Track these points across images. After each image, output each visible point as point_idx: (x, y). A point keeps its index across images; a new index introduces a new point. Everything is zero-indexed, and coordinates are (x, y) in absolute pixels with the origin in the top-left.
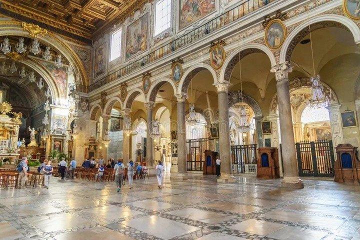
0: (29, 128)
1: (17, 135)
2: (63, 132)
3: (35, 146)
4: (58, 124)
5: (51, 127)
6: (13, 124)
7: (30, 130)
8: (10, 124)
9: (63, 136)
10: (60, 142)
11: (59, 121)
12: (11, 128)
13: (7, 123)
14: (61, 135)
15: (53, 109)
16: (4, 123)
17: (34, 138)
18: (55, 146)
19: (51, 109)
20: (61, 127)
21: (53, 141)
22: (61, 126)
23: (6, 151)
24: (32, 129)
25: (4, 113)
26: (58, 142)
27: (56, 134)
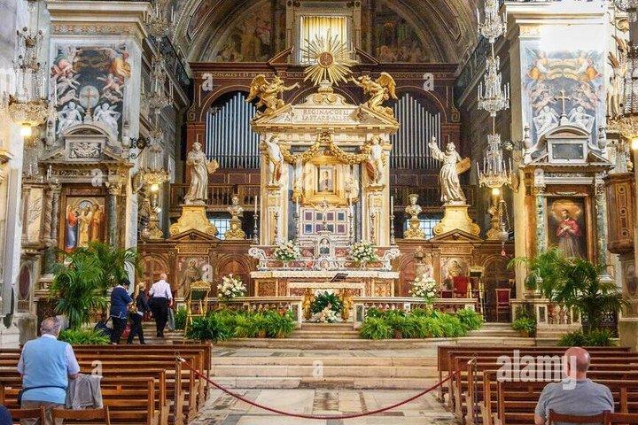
0: (434, 146)
1: (385, 179)
2: (588, 147)
3: (467, 230)
4: (560, 107)
5: (525, 123)
6: (363, 132)
7: (438, 154)
8: (349, 131)
9: (589, 171)
10: (580, 201)
11: (563, 93)
12: (358, 150)
13: (338, 131)
14: (582, 162)
15: (525, 32)
16: (326, 134)
17: (457, 192)
18: (553, 226)
19: (514, 30)
20: (578, 119)
21: (541, 200)
22: (577, 113)
23: (342, 260)
24: (444, 149)
25: (325, 86)
26: (569, 206)
27: (554, 162)
